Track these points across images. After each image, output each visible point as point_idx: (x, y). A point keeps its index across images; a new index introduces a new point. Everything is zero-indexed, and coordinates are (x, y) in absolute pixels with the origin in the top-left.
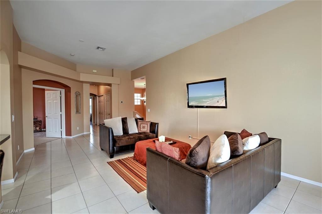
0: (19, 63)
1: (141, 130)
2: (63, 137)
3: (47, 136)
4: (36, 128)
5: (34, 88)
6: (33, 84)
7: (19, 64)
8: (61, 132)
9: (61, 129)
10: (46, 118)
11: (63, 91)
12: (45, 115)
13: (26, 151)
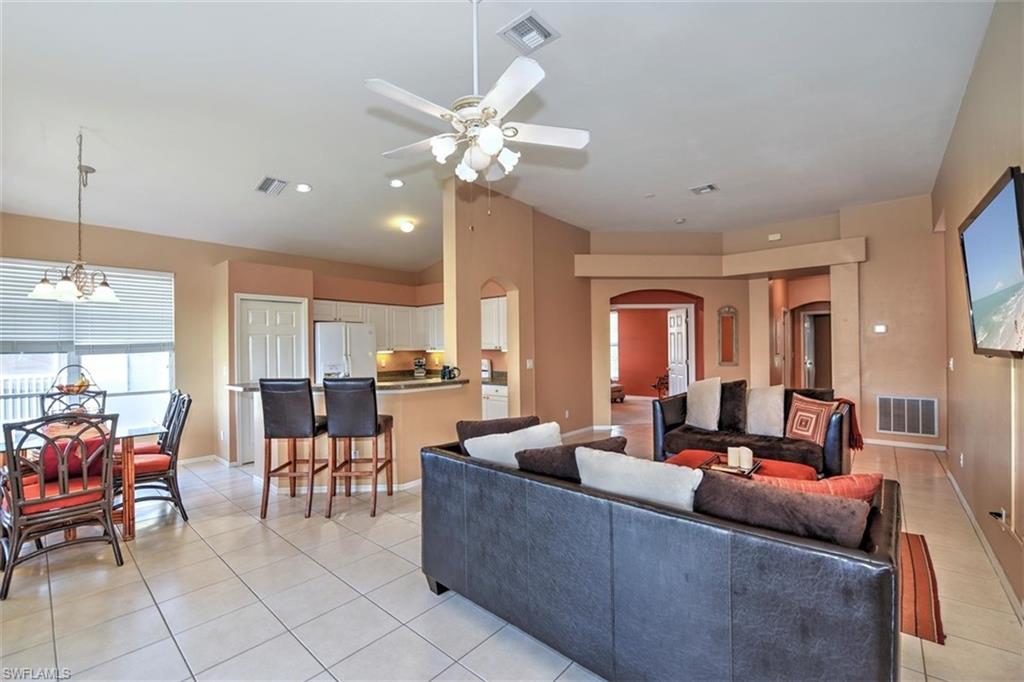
0: (578, 273)
1: (794, 430)
6: (612, 303)
7: (576, 274)
10: (669, 371)
11: (691, 307)
12: (668, 366)
13: (596, 428)
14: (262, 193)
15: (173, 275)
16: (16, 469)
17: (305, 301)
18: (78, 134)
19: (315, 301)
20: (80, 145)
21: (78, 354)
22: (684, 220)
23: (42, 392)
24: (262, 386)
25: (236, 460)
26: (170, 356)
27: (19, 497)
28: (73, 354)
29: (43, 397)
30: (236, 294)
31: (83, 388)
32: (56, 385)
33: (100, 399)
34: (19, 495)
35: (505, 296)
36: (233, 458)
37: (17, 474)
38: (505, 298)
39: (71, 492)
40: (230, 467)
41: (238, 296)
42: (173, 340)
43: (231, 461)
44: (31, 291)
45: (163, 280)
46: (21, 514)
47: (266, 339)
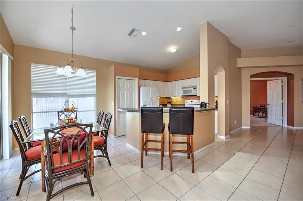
2: (284, 126)
3: (268, 122)
4: (262, 114)
5: (251, 81)
6: (250, 78)
7: (238, 66)
8: (282, 120)
9: (282, 117)
10: (268, 105)
11: (285, 79)
12: (267, 103)
13: (243, 127)
14: (129, 36)
15: (96, 71)
16: (50, 152)
17: (137, 79)
18: (72, 9)
19: (140, 80)
20: (72, 14)
21: (68, 98)
22: (293, 40)
23: (59, 110)
24: (142, 110)
25: (116, 135)
26: (95, 99)
27: (52, 165)
28: (67, 97)
29: (59, 112)
30: (116, 76)
31: (73, 110)
32: (64, 108)
33: (75, 113)
34: (52, 164)
35: (217, 74)
36: (115, 135)
37: (51, 154)
38: (217, 75)
39: (73, 161)
40: (115, 138)
41: (117, 77)
42: (96, 93)
43: (115, 136)
44: (56, 71)
45: (93, 73)
46: (53, 173)
47: (125, 92)
